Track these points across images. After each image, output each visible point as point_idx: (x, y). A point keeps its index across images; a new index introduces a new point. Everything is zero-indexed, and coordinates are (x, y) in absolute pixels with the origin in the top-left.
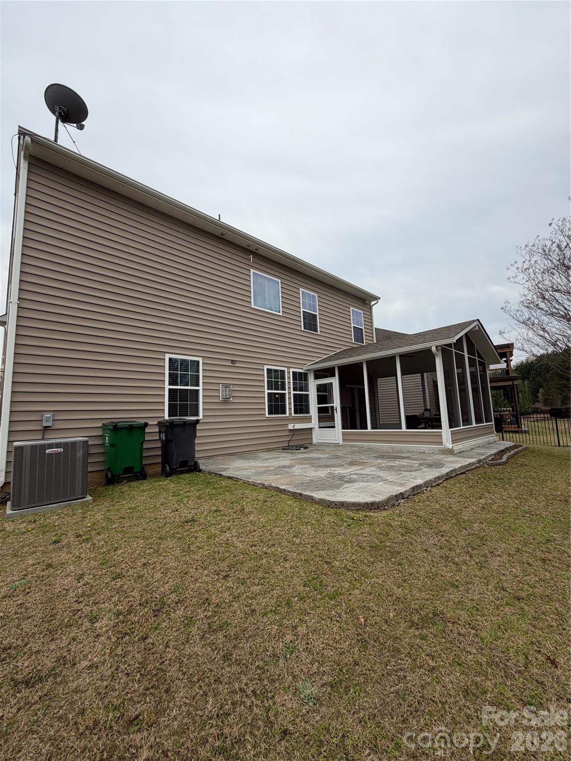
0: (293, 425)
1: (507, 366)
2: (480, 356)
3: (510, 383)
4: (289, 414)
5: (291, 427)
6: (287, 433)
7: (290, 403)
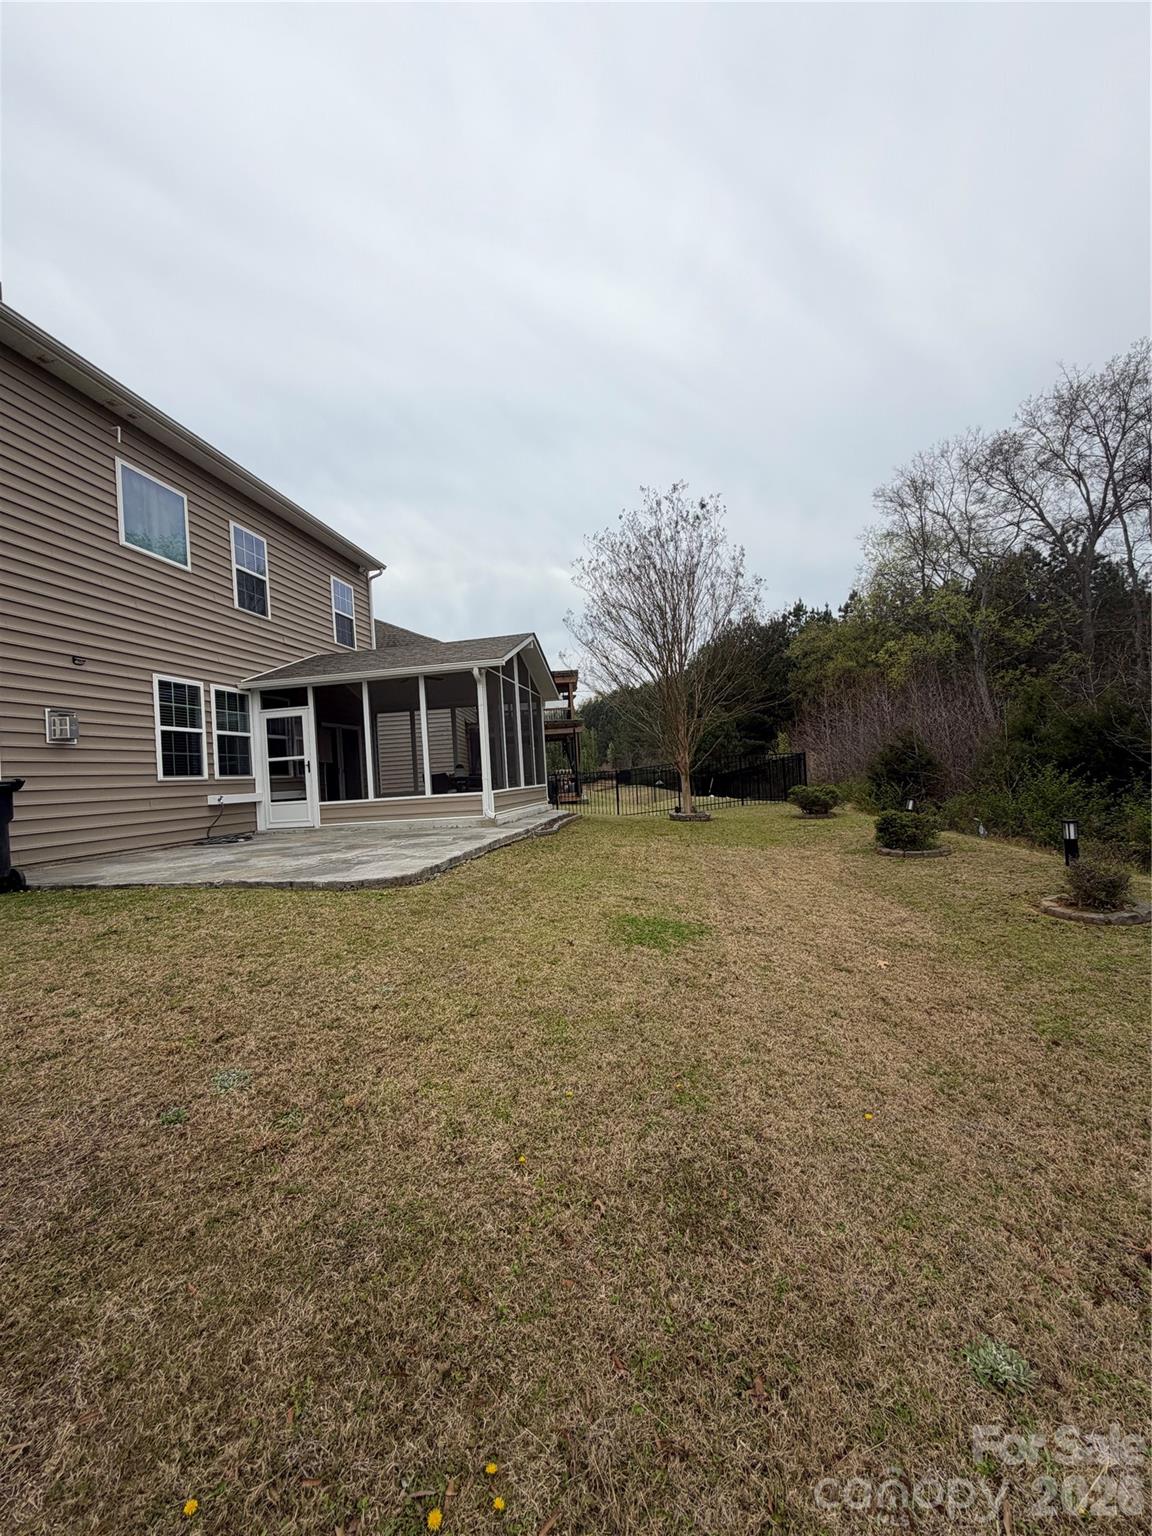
0: (218, 797)
1: (569, 706)
2: (534, 688)
3: (570, 731)
4: (210, 775)
5: (213, 800)
6: (206, 813)
7: (210, 754)
